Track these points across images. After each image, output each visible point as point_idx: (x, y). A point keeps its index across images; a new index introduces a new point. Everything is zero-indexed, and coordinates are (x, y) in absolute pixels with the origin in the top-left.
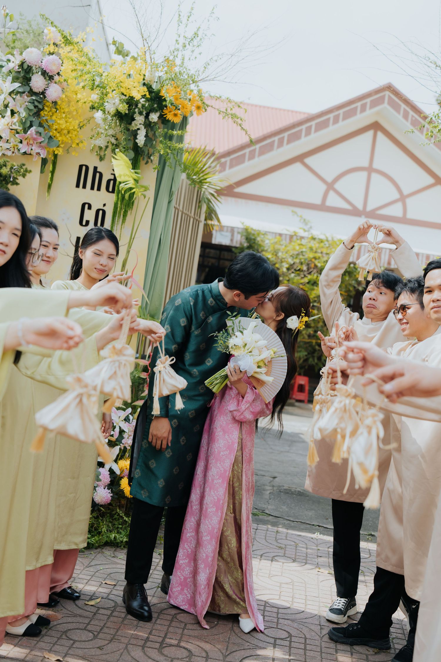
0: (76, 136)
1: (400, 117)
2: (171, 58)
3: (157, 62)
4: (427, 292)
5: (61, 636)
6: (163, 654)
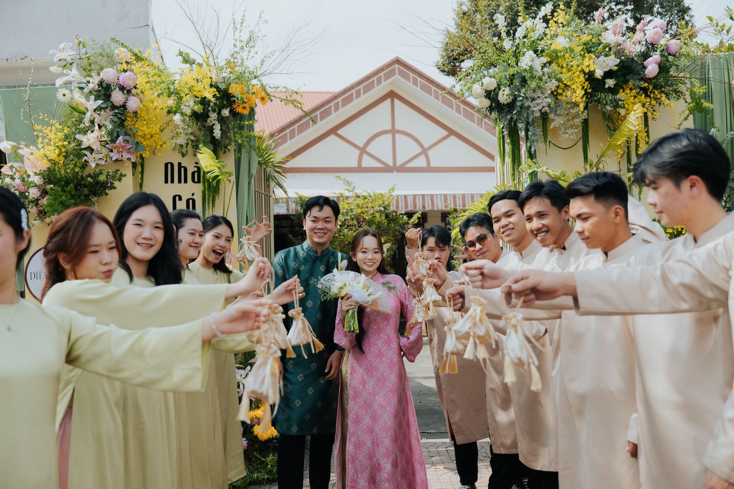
0: (158, 139)
1: (411, 84)
3: (221, 65)
4: (495, 222)
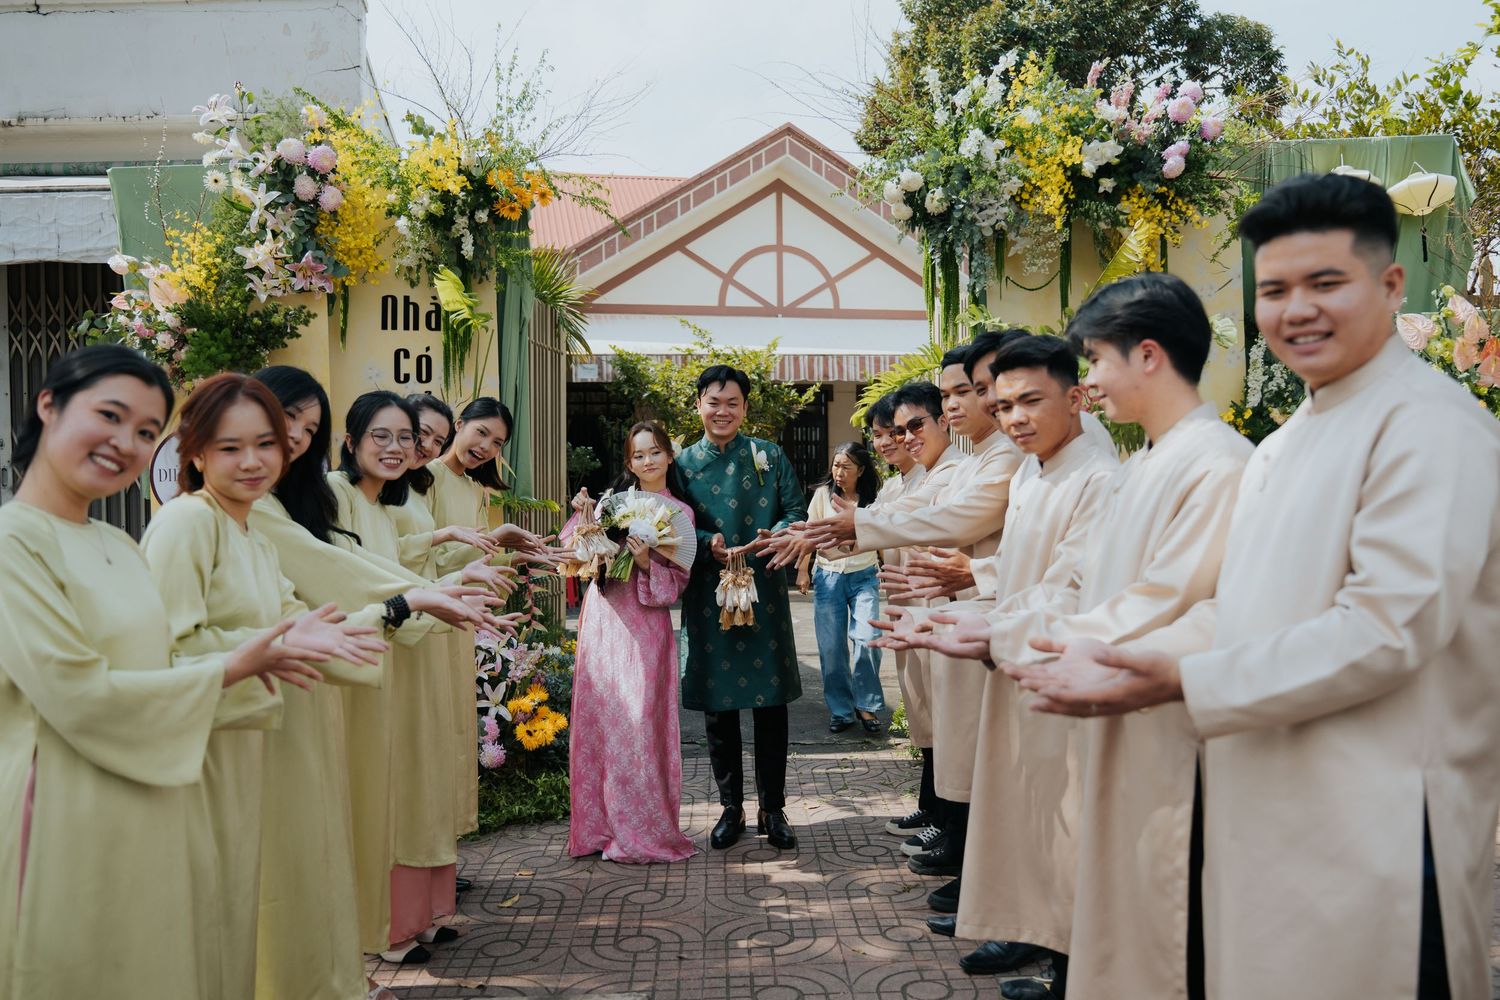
0: (372, 256)
1: (810, 170)
2: (494, 130)
3: (475, 138)
5: (476, 955)
6: (621, 950)
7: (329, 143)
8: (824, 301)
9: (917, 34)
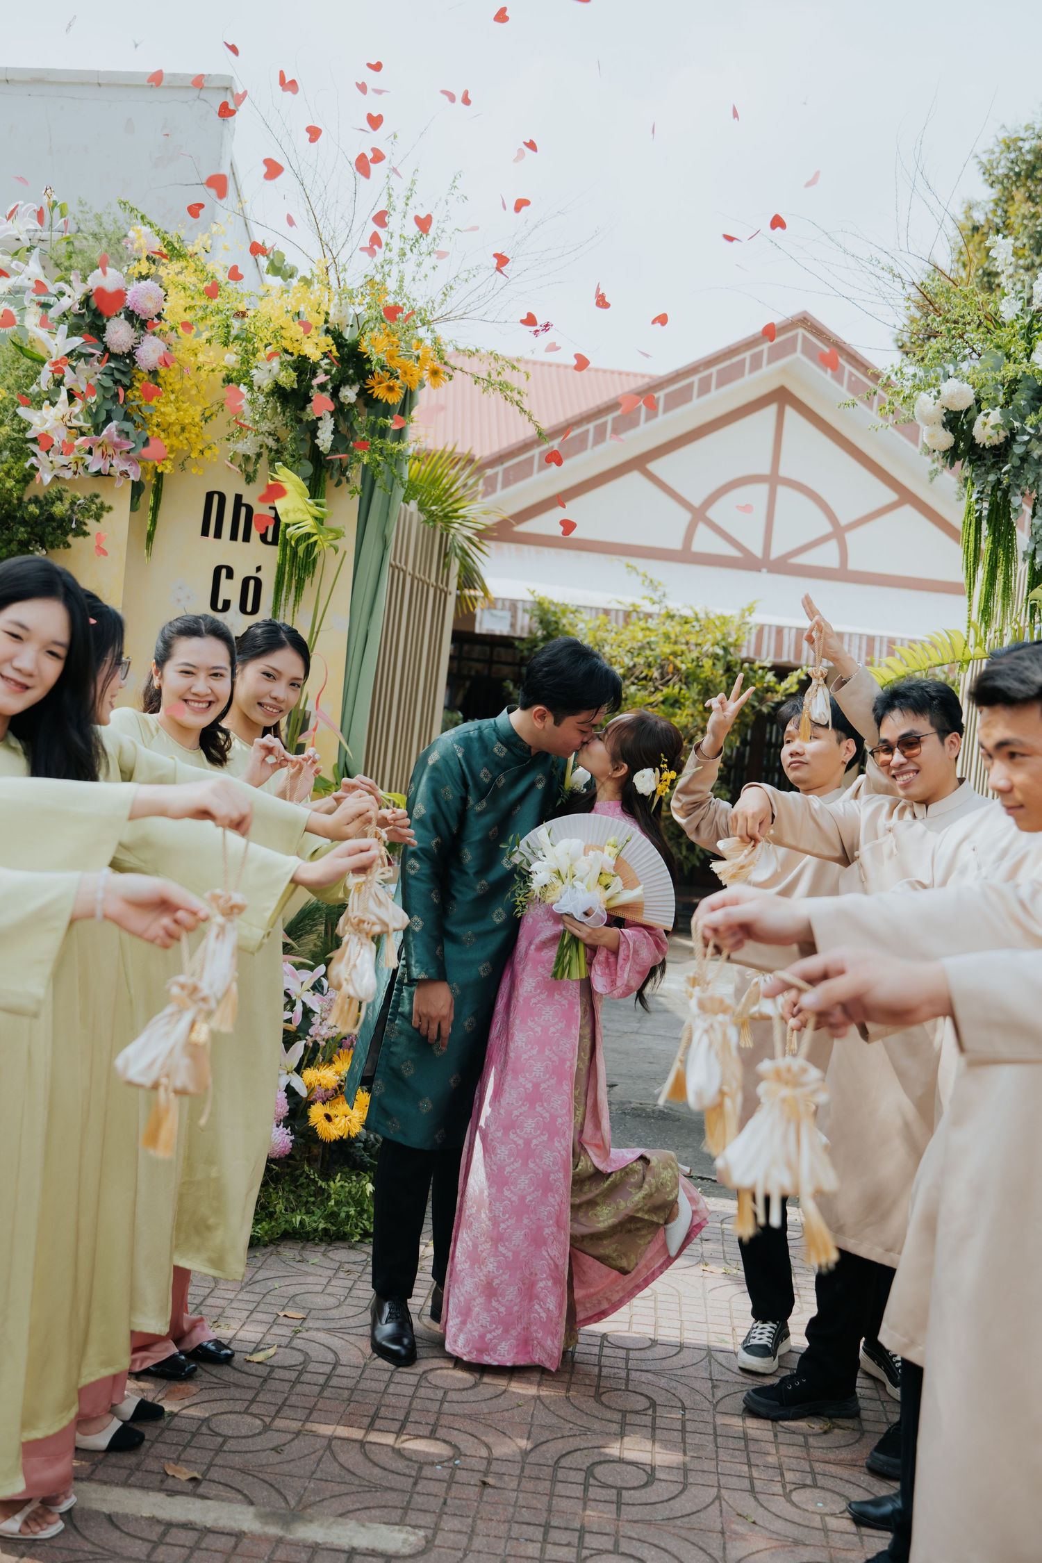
0: (197, 436)
1: (828, 376)
2: (378, 278)
3: (350, 288)
5: (198, 1428)
6: (402, 1456)
7: (157, 278)
8: (827, 556)
9: (997, 204)
